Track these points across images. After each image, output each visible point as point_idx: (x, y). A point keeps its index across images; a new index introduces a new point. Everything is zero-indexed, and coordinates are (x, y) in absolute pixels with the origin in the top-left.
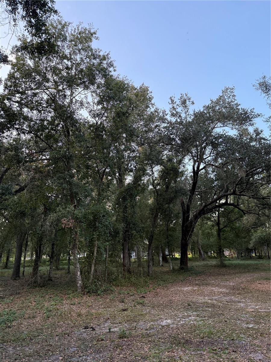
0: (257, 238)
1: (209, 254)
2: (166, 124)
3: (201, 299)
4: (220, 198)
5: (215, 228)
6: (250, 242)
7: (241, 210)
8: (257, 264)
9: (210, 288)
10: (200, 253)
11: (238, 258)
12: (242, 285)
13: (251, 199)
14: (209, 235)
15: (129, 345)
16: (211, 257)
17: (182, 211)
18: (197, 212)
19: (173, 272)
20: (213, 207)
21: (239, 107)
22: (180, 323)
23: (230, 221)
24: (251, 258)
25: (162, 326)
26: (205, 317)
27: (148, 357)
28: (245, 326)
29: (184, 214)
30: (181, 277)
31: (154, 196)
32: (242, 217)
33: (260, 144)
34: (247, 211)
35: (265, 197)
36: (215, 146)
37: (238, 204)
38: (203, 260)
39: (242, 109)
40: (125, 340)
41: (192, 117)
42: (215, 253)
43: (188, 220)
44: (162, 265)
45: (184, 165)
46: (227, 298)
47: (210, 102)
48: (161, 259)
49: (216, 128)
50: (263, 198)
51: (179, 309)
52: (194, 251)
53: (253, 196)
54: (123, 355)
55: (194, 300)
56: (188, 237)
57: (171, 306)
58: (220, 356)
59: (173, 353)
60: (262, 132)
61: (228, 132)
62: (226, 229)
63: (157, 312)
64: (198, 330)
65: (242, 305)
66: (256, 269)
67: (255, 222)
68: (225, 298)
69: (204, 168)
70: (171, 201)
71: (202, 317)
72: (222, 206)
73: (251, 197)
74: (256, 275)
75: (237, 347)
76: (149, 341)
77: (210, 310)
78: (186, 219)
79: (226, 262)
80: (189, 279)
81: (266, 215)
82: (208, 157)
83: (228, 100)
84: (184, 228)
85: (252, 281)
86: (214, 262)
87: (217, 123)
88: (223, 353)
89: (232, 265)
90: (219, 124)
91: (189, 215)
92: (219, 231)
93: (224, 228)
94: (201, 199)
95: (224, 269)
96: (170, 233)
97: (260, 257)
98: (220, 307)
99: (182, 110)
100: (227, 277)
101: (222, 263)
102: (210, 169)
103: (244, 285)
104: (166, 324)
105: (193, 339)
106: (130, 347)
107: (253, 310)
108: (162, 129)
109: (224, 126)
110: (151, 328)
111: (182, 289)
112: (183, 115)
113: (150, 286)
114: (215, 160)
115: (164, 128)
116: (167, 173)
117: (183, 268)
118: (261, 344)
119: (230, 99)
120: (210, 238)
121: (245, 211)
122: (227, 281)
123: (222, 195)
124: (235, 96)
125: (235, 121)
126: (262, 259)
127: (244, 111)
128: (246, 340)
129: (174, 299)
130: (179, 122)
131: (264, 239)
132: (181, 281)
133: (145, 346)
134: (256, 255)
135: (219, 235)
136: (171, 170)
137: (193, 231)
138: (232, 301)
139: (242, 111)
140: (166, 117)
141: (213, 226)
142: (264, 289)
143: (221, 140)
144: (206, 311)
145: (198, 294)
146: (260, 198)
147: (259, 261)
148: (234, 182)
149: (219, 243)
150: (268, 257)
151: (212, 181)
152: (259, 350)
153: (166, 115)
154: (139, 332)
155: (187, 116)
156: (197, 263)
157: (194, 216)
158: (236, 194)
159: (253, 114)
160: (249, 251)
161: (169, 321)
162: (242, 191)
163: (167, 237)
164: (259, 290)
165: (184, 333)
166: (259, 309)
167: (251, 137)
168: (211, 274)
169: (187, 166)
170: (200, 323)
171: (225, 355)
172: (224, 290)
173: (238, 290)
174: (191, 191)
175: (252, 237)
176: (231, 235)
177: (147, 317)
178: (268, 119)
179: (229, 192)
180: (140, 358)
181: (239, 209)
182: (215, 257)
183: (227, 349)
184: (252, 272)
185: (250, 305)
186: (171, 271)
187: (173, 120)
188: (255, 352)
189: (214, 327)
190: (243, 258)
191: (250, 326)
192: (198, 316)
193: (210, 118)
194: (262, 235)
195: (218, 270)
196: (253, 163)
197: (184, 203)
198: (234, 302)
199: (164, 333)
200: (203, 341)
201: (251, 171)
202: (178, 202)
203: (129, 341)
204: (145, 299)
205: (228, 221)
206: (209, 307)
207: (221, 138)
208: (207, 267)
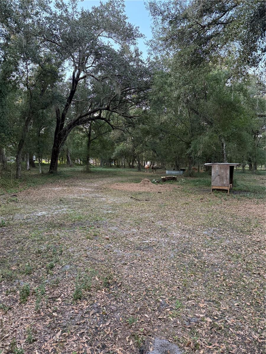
0: (119, 150)
1: (76, 161)
2: (49, 14)
3: (71, 196)
4: (94, 112)
5: (85, 139)
6: (113, 154)
7: (111, 125)
8: (116, 172)
9: (77, 188)
10: (68, 160)
11: (101, 166)
12: (104, 186)
13: (120, 117)
14: (78, 145)
15: (9, 231)
16: (78, 165)
17: (57, 118)
18: (71, 122)
19: (42, 176)
20: (87, 119)
21: (126, 21)
22: (54, 214)
23: (100, 134)
24: (111, 167)
25: (38, 216)
26: (75, 208)
27: (29, 237)
28: (105, 212)
29: (58, 122)
30: (50, 180)
31: (28, 98)
32: (110, 131)
33: (138, 65)
34: (116, 127)
35: (132, 116)
36: (98, 56)
37: (109, 119)
38: (71, 166)
39: (128, 23)
40: (5, 228)
41: (79, 16)
42: (81, 161)
43: (61, 128)
44: (29, 170)
45: (64, 68)
46: (93, 195)
47: (99, 5)
48: (28, 164)
49: (101, 36)
50: (130, 117)
51: (51, 204)
52: (62, 159)
53: (123, 114)
54: (6, 238)
55: (65, 197)
56: (60, 145)
57: (44, 202)
58: (88, 231)
59: (51, 233)
60: (141, 54)
61: (113, 45)
62: (95, 141)
63: (31, 207)
64: (70, 217)
65: (104, 199)
66: (114, 175)
67: (119, 138)
68: (91, 195)
69: (84, 77)
70: (46, 106)
71: (73, 208)
72: (95, 119)
73: (121, 114)
74: (115, 179)
75: (100, 224)
76: (28, 227)
77: (79, 203)
78: (59, 127)
79: (92, 169)
80: (59, 181)
81: (129, 132)
82: (90, 67)
83: (117, 9)
84: (57, 136)
85: (112, 183)
86: (81, 169)
87: (103, 31)
88: (90, 229)
89: (96, 171)
90: (105, 33)
91: (64, 123)
92: (89, 142)
93: (93, 139)
94: (77, 109)
95: (89, 174)
96: (41, 139)
97: (118, 166)
98: (87, 201)
99: (69, 4)
100: (92, 180)
101: (88, 169)
102: (89, 80)
103: (106, 186)
104: (41, 215)
105: (66, 223)
106: (11, 232)
107: (112, 202)
108: (44, 19)
109: (109, 37)
110: (27, 218)
111: (53, 189)
112: (70, 10)
113: (20, 187)
114: (96, 72)
115: (46, 18)
116: (44, 75)
117: (52, 172)
118: (116, 221)
119: (119, 8)
120: (79, 148)
121: (114, 126)
122: (92, 183)
123: (97, 108)
124: (124, 6)
125: (121, 35)
126: (120, 167)
127: (130, 27)
128: (106, 220)
129: (46, 196)
130: (65, 17)
131: (124, 151)
132: (51, 183)
133: (25, 231)
134: (115, 165)
135: (88, 145)
136: (49, 72)
137: (65, 139)
138: (96, 197)
139: (128, 26)
140: (50, 5)
141: (84, 137)
142: (120, 188)
143: (105, 52)
144: (76, 204)
145: (68, 193)
146: (128, 117)
147: (117, 169)
148: (109, 98)
149: (88, 152)
150: (124, 166)
151: (90, 93)
152: (115, 225)
153: (50, 3)
154: (17, 222)
155: (74, 13)
156: (65, 169)
157: (68, 125)
158: (110, 110)
159: (137, 32)
160: (111, 160)
161: (44, 213)
162: (115, 108)
163: (38, 144)
164: (116, 189)
165: (59, 219)
166: (116, 201)
167: (131, 57)
168: (78, 178)
169: (66, 71)
170: (71, 212)
171: (92, 230)
172: (90, 190)
173: (101, 189)
174: (68, 99)
175: (116, 150)
176: (99, 147)
177: (22, 211)
178: (149, 42)
179: (103, 107)
180: (22, 239)
181: (109, 124)
182: (81, 165)
183: (93, 226)
184: (112, 177)
185: (110, 199)
186: (40, 174)
187: (59, 12)
188: (113, 226)
189: (83, 214)
190: (105, 166)
191: (109, 212)
192: (69, 208)
193: (97, 23)
194: (123, 149)
195: (84, 175)
196: (129, 83)
197: (59, 111)
198: (98, 197)
199: (41, 221)
200: (74, 224)
201: (124, 90)
202: (53, 108)
203: (9, 228)
204: (17, 198)
205: (98, 134)
206: (78, 201)
207: (105, 49)
208: (74, 172)
